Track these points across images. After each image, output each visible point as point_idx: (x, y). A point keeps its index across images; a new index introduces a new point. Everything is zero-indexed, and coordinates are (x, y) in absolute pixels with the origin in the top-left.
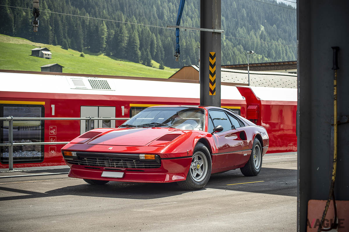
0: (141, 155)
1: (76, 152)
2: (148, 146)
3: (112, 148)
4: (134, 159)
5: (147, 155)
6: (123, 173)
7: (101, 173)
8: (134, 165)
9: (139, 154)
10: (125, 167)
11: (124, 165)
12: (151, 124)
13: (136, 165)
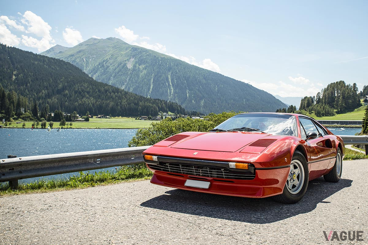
0: (230, 163)
1: (157, 157)
2: (240, 152)
3: (196, 153)
4: (223, 168)
5: (238, 164)
6: (209, 183)
7: (185, 181)
8: (223, 175)
9: (229, 162)
10: (212, 177)
11: (210, 174)
12: (242, 128)
13: (225, 175)
